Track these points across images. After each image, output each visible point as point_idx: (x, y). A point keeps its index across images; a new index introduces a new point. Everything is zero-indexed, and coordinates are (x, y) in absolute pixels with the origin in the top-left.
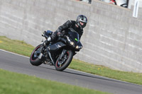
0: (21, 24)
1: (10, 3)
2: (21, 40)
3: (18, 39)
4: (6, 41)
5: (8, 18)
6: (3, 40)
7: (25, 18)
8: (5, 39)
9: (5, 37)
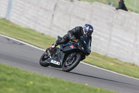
0: (132, 47)
1: (121, 25)
2: (132, 62)
3: (129, 62)
4: (117, 64)
5: (119, 40)
6: (114, 62)
7: (136, 40)
8: (116, 61)
9: (116, 59)
